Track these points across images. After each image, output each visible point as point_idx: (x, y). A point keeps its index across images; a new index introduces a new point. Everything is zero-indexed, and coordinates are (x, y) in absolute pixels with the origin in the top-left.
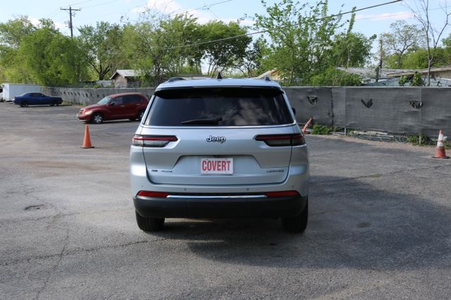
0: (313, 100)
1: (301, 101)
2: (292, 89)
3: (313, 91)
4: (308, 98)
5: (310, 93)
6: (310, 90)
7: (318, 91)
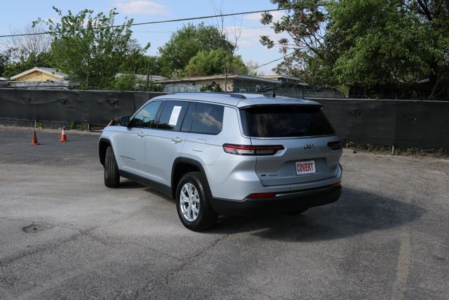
0: (114, 104)
1: (101, 104)
2: (90, 92)
3: (114, 95)
4: (108, 101)
5: (112, 97)
6: (111, 94)
7: (119, 95)
